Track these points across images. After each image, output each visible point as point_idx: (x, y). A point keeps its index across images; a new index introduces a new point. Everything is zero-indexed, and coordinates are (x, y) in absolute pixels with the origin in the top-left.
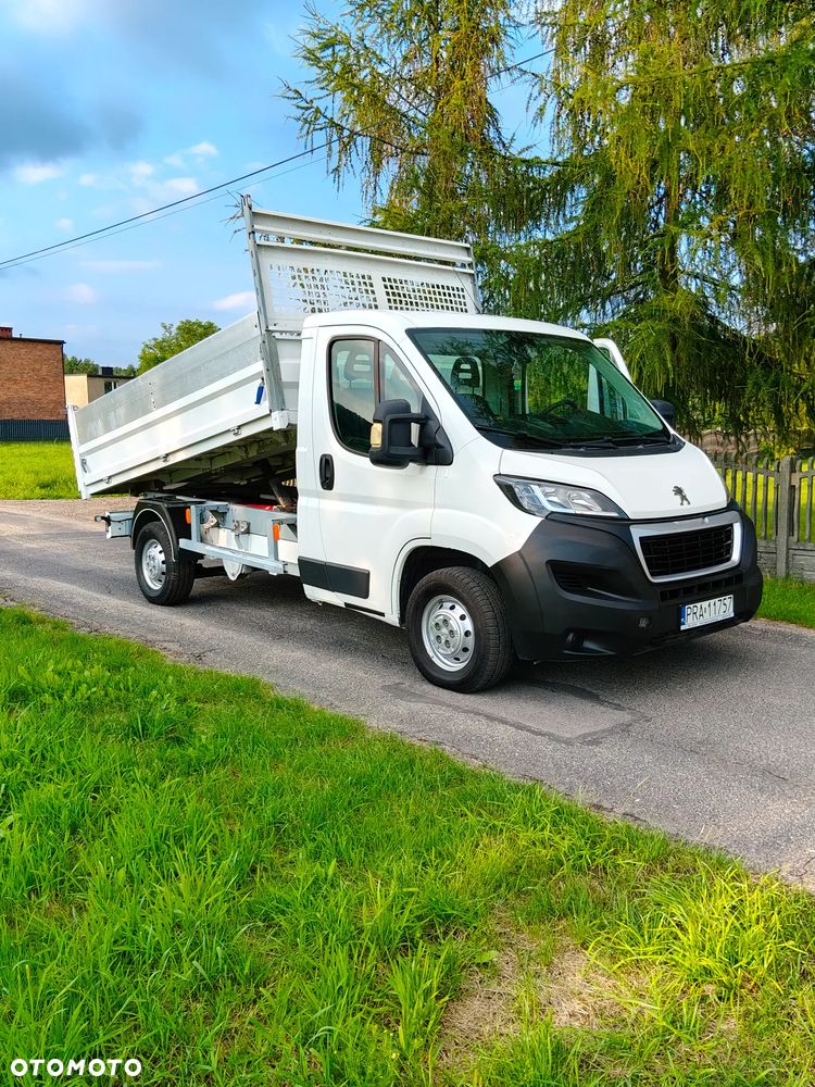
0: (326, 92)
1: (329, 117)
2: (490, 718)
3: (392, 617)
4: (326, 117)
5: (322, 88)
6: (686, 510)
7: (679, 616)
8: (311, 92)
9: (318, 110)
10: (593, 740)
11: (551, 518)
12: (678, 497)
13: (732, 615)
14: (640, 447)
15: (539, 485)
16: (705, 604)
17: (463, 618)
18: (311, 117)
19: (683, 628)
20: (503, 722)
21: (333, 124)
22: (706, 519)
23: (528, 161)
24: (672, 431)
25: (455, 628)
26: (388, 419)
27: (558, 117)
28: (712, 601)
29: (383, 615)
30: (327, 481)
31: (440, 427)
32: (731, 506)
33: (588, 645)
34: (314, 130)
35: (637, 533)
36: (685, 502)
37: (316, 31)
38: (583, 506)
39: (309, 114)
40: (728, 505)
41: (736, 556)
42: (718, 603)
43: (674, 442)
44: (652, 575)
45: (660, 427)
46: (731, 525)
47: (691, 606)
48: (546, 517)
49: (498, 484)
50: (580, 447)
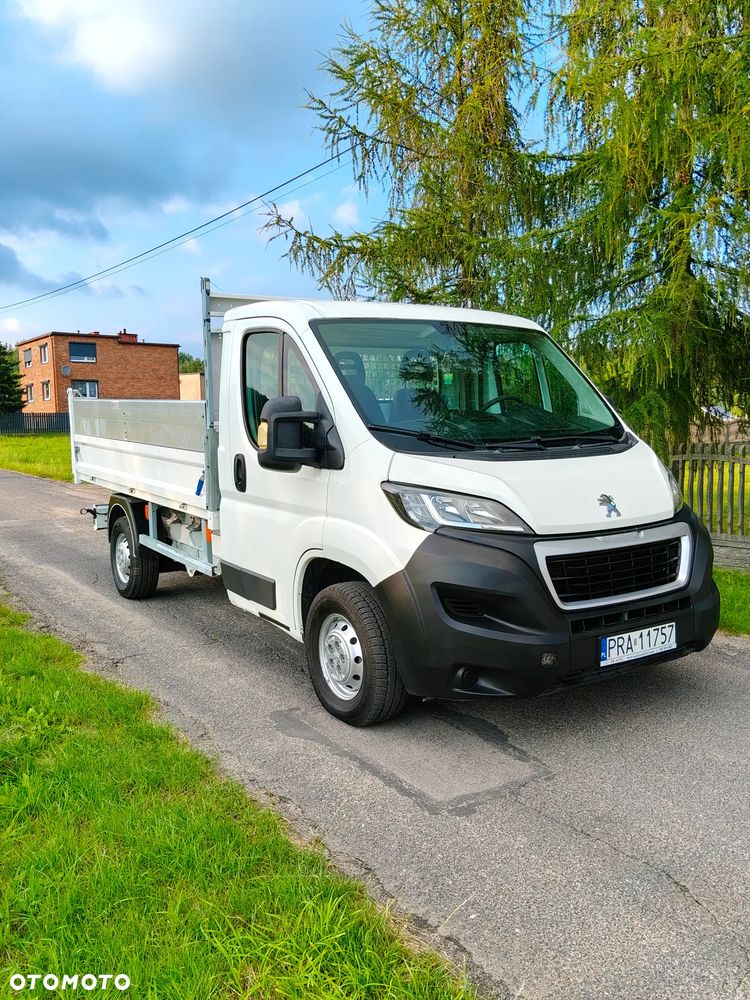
0: (350, 103)
1: (352, 126)
2: (364, 765)
3: (296, 632)
4: (349, 126)
5: (345, 100)
6: (615, 522)
7: (598, 650)
8: (336, 103)
9: (341, 120)
10: (465, 808)
11: (440, 533)
12: (605, 509)
13: (674, 646)
14: (576, 447)
15: (431, 495)
16: (635, 635)
17: (353, 641)
18: (336, 126)
19: (603, 664)
20: (375, 771)
21: (356, 133)
22: (642, 533)
23: (534, 156)
24: (627, 429)
25: (345, 652)
26: (273, 419)
27: (552, 103)
28: (645, 632)
29: (288, 629)
30: (241, 483)
31: (333, 426)
32: (682, 514)
33: (483, 683)
34: (339, 139)
35: (542, 551)
36: (613, 514)
37: (346, 49)
38: (483, 518)
39: (334, 125)
40: (675, 515)
41: (682, 576)
42: (653, 634)
43: (626, 442)
44: (563, 600)
45: (611, 423)
46: (678, 539)
47: (616, 638)
48: (435, 532)
49: (385, 492)
50: (495, 448)
